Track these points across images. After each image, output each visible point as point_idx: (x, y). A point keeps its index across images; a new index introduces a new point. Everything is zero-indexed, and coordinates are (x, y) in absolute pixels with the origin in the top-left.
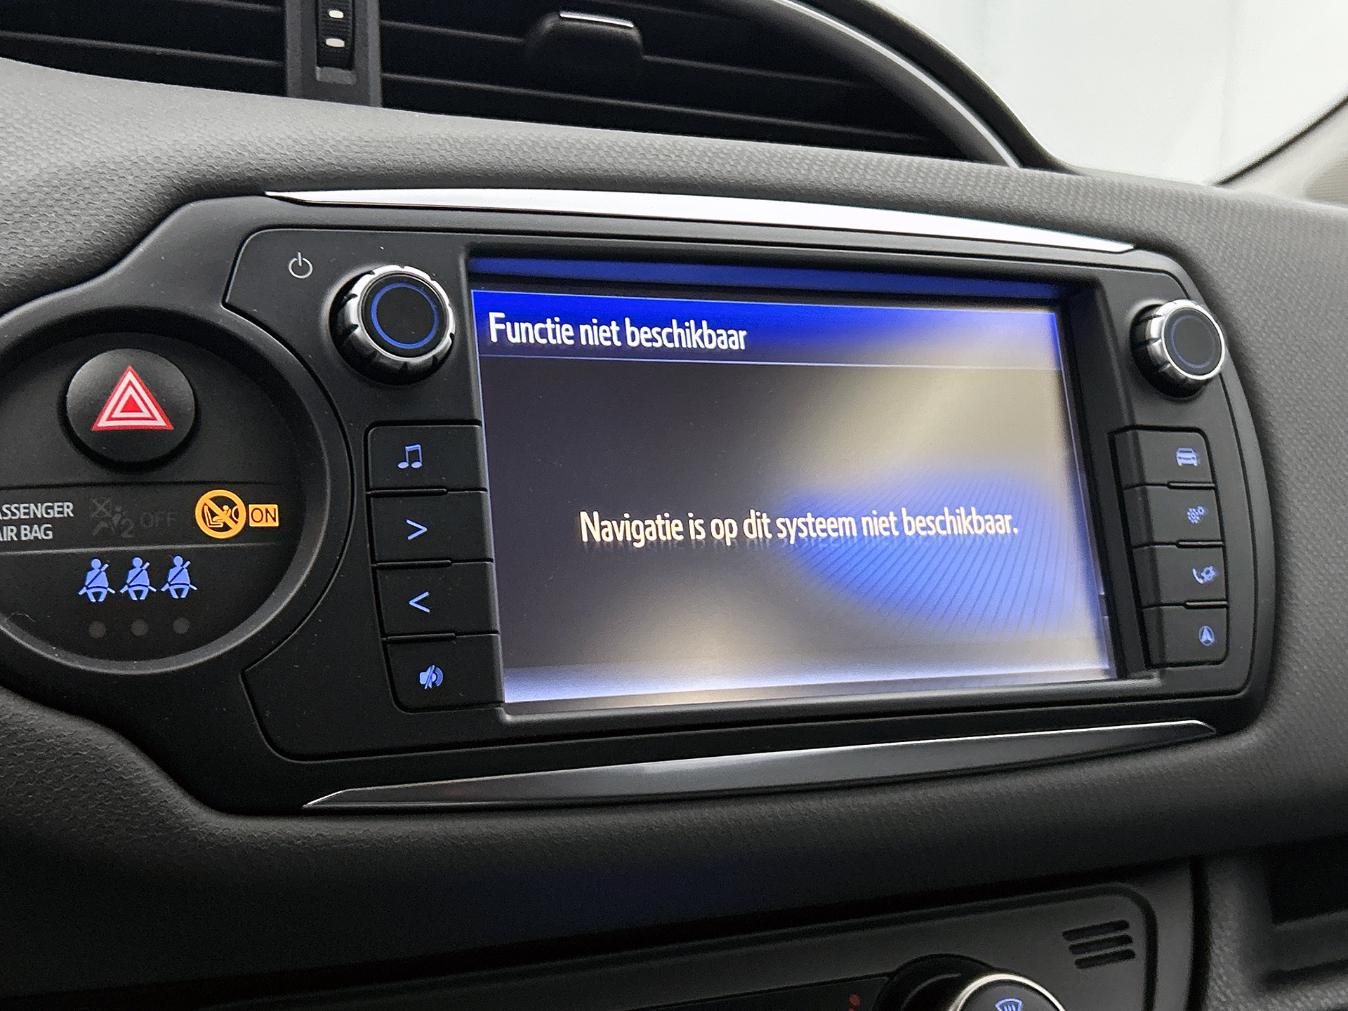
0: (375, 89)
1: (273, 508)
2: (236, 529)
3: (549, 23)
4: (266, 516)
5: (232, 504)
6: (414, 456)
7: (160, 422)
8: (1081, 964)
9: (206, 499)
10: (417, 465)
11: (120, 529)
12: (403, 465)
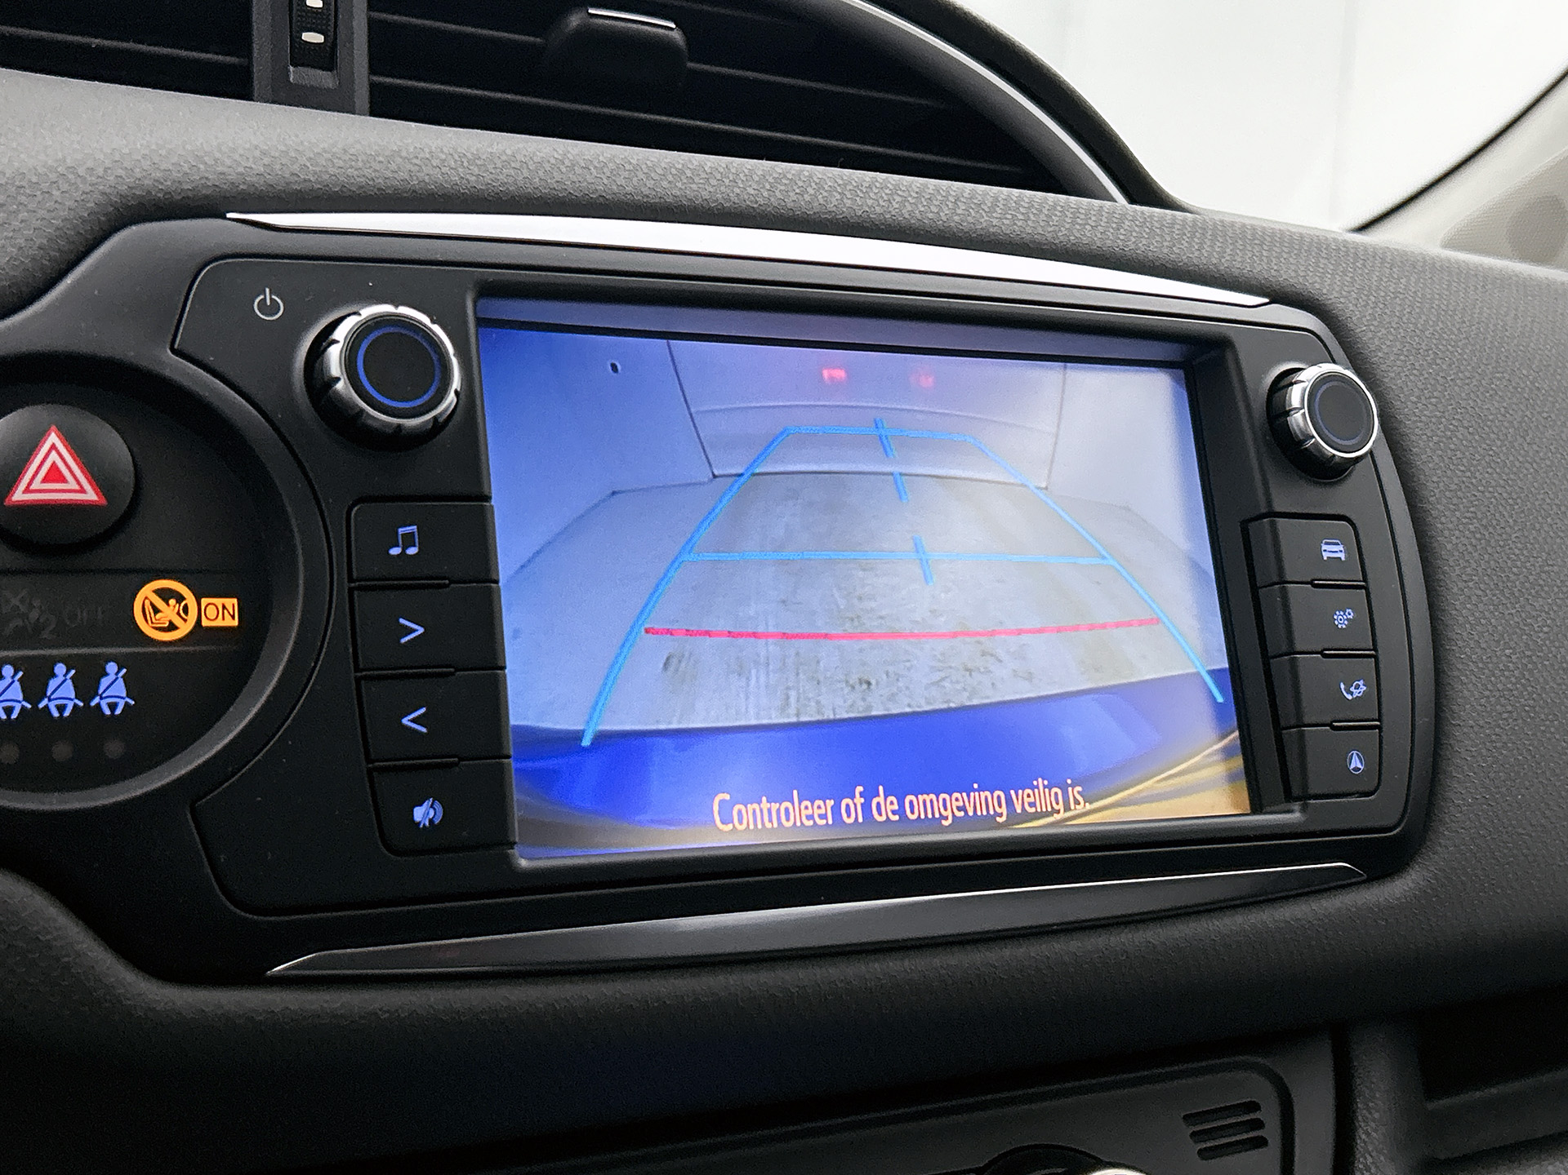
0: (362, 95)
1: (232, 603)
2: (184, 629)
3: (575, 20)
4: (222, 612)
5: (180, 598)
6: (408, 541)
7: (91, 495)
8: (1204, 1154)
9: (147, 592)
10: (412, 551)
11: (38, 628)
12: (395, 551)
